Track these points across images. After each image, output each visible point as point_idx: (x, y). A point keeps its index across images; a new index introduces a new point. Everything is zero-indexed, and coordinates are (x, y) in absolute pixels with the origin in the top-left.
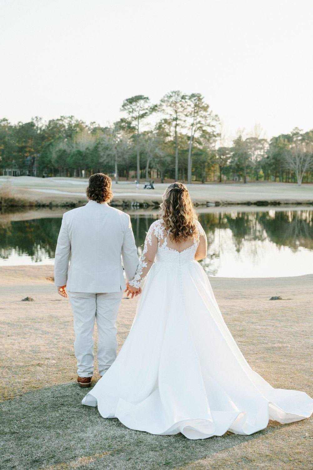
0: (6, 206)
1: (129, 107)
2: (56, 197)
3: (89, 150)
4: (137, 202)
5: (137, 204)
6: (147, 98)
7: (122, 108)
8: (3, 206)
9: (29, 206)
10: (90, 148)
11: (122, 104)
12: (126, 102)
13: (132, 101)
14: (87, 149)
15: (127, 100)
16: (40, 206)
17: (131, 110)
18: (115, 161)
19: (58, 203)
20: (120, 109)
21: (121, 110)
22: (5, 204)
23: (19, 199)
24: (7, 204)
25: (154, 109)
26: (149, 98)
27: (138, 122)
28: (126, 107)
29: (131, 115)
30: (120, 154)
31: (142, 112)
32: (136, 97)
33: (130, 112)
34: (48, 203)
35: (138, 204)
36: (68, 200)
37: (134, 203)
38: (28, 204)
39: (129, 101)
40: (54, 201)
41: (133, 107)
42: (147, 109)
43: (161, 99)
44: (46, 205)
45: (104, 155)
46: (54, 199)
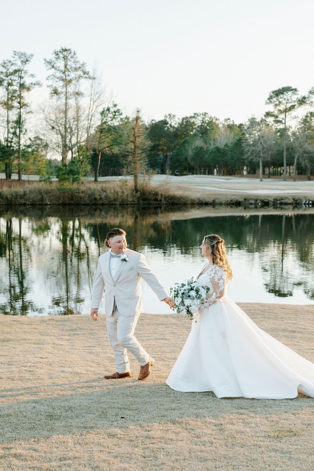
0: (166, 204)
1: (275, 99)
2: (219, 195)
3: (228, 147)
4: (309, 200)
5: (309, 202)
6: (296, 90)
7: (268, 101)
8: (163, 204)
9: (190, 204)
10: (229, 144)
11: (268, 97)
12: (272, 94)
13: (278, 93)
14: (226, 145)
15: (273, 92)
16: (202, 204)
17: (277, 103)
18: (260, 157)
19: (221, 201)
20: (266, 101)
21: (267, 103)
22: (165, 202)
23: (181, 196)
24: (167, 201)
25: (302, 101)
26: (297, 90)
27: (285, 116)
28: (272, 100)
29: (278, 107)
30: (265, 150)
31: (289, 105)
32: (283, 88)
33: (276, 105)
34: (211, 201)
35: (311, 202)
36: (233, 198)
37: (306, 201)
38: (189, 202)
39: (275, 93)
40: (217, 199)
41: (280, 100)
42: (294, 101)
43: (309, 90)
44: (209, 203)
45: (248, 151)
46: (217, 196)
